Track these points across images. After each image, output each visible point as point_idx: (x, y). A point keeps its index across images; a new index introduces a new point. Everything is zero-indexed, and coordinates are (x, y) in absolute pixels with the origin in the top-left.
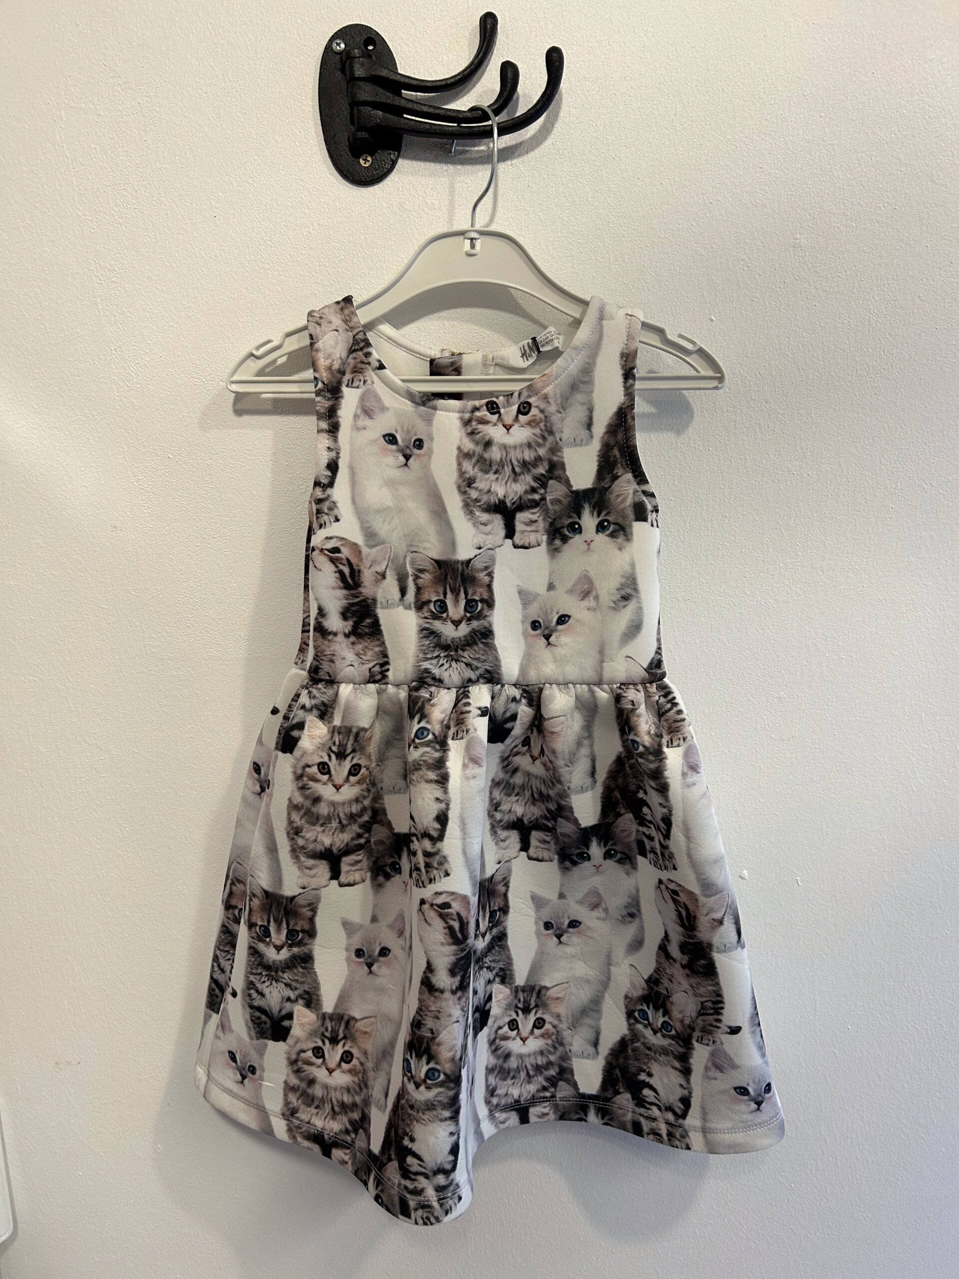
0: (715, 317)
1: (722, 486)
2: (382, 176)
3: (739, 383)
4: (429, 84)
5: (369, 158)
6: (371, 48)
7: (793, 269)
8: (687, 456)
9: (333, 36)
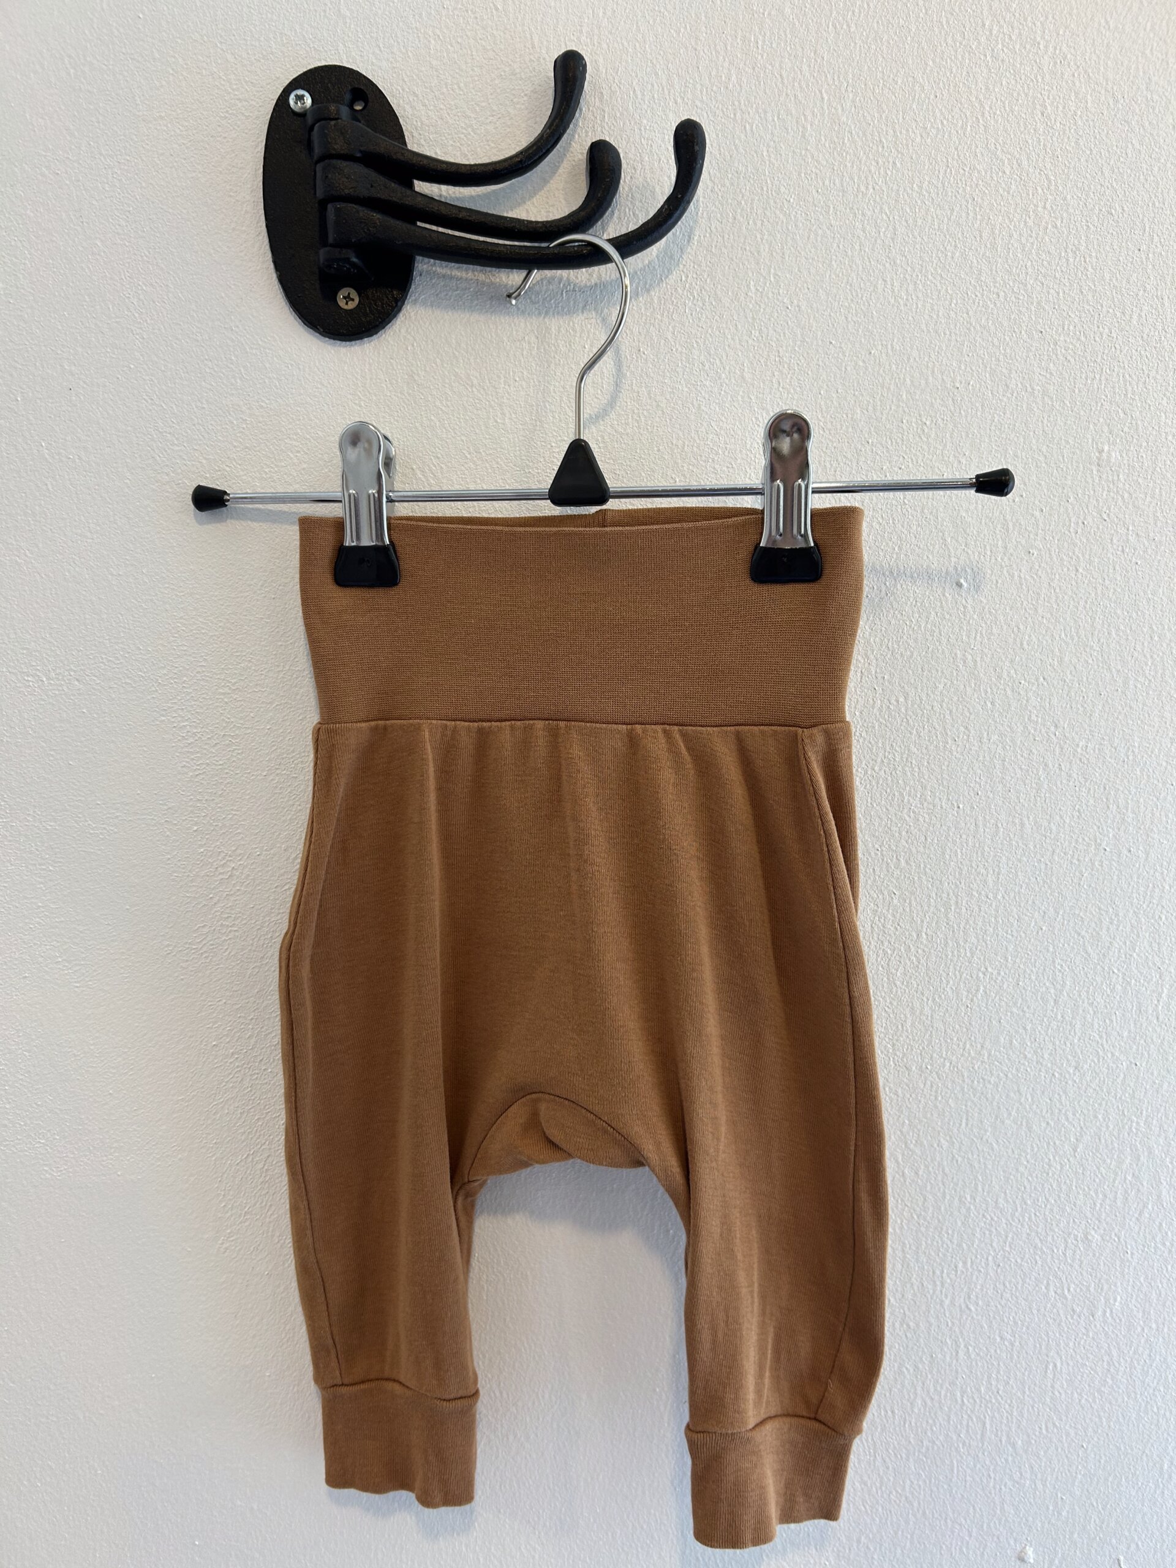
0: (966, 579)
1: (983, 871)
2: (377, 326)
3: (1009, 692)
4: (463, 170)
5: (354, 294)
6: (358, 108)
7: (1097, 500)
8: (921, 819)
9: (291, 83)
